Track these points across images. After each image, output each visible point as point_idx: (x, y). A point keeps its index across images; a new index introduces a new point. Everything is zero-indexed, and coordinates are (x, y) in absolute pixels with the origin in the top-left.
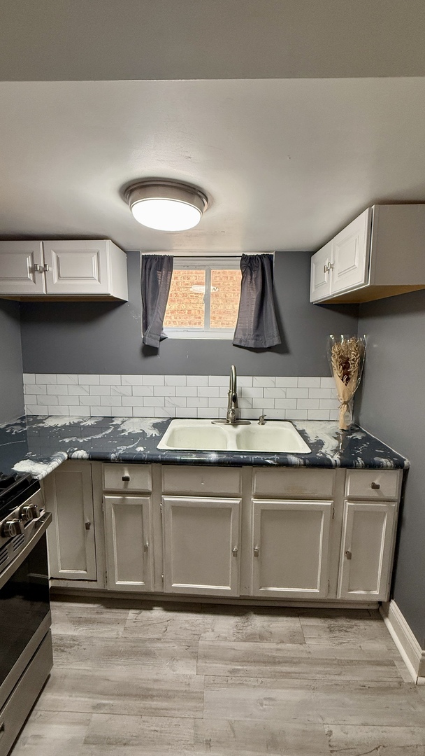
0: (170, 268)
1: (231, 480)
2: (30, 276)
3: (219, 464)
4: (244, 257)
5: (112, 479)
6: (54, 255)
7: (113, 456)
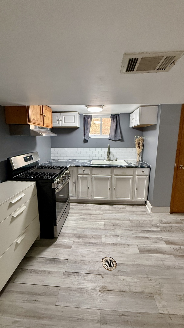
0: (91, 118)
1: (109, 171)
2: (57, 122)
3: (106, 167)
4: (112, 115)
5: (80, 171)
6: (63, 116)
7: (81, 165)
